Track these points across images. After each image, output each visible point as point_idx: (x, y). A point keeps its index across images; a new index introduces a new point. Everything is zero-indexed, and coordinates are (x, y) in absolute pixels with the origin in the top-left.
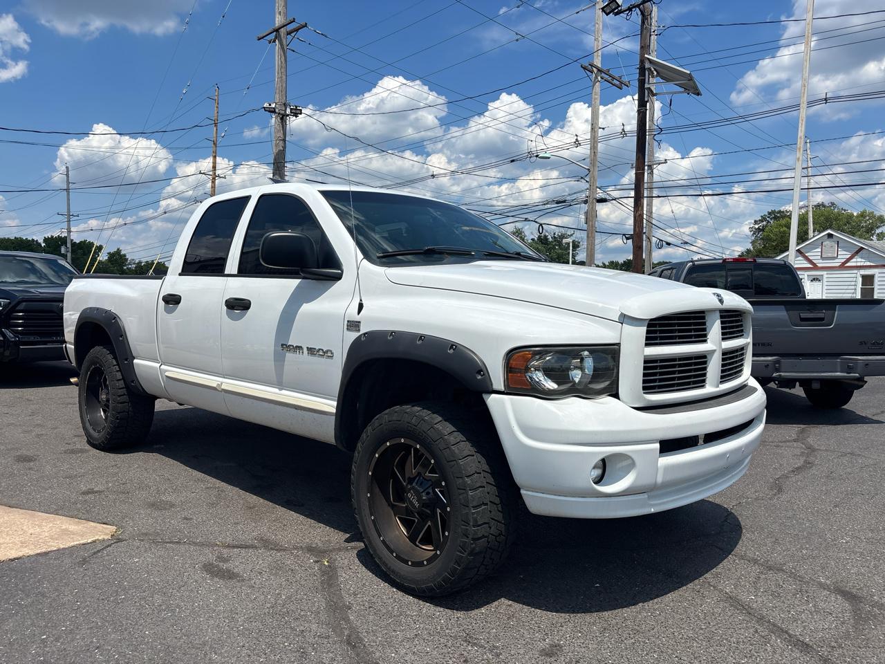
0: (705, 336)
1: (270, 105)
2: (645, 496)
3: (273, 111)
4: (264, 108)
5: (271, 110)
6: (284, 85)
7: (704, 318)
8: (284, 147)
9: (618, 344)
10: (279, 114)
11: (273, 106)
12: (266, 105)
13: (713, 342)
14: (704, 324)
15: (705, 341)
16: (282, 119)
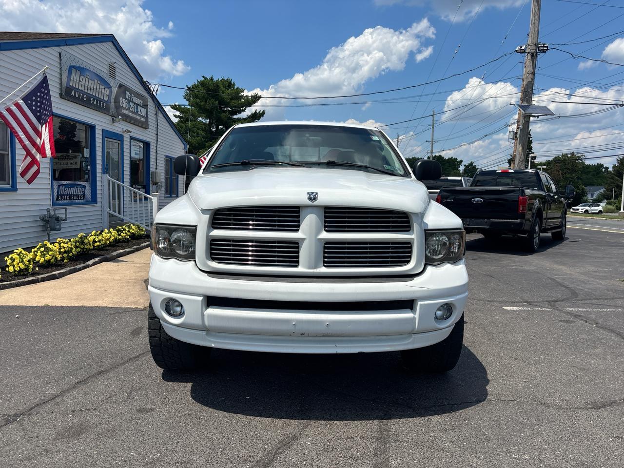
0: (298, 226)
1: (521, 47)
2: (204, 333)
3: (524, 52)
4: (516, 51)
5: (521, 51)
6: (536, 29)
7: (298, 212)
8: (533, 79)
9: (196, 226)
10: (529, 53)
11: (523, 48)
12: (518, 48)
13: (304, 233)
14: (298, 217)
15: (297, 231)
16: (532, 56)
